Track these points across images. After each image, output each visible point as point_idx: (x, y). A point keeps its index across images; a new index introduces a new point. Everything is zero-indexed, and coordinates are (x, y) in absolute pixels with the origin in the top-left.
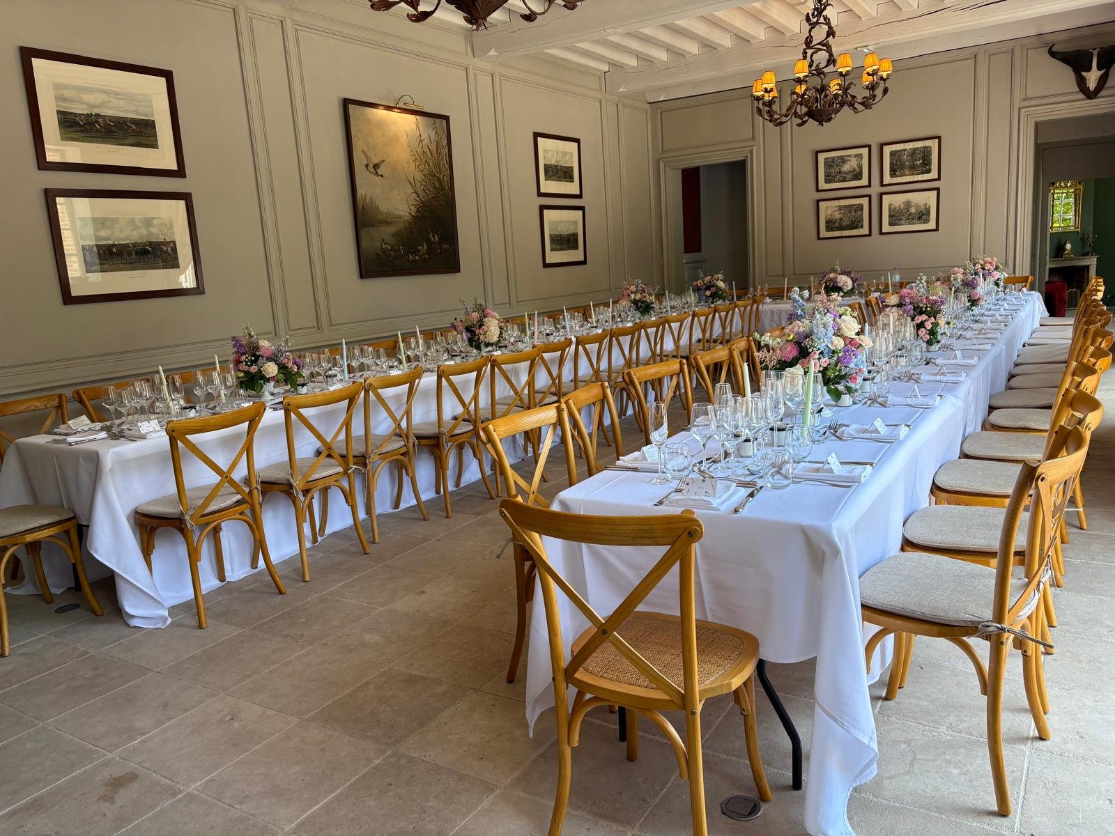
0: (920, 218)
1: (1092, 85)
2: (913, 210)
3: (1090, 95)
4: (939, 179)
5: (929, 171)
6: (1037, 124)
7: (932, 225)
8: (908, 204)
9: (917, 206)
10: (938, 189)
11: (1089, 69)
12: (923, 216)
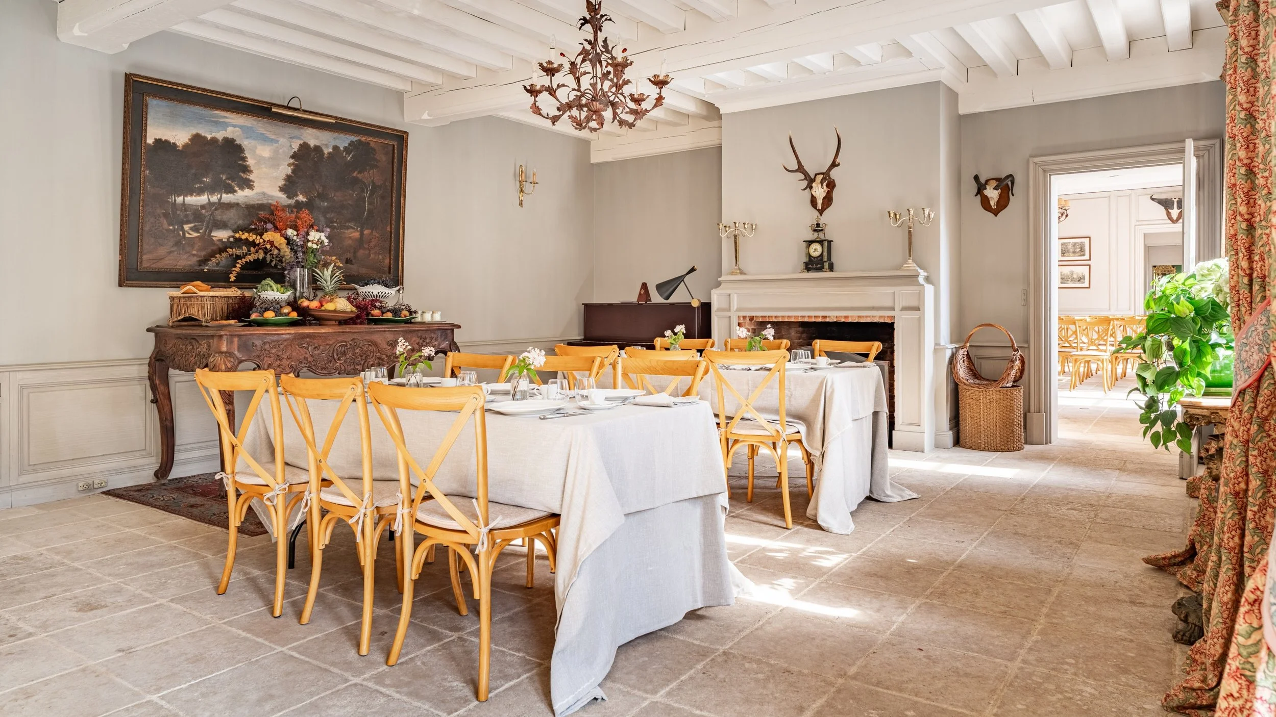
0: (1079, 281)
1: (1175, 216)
2: (1075, 276)
3: (1174, 221)
4: (1090, 260)
5: (1084, 255)
6: (1145, 234)
7: (1086, 285)
8: (1072, 273)
9: (1077, 274)
10: (1090, 265)
11: (1172, 208)
12: (1081, 279)
